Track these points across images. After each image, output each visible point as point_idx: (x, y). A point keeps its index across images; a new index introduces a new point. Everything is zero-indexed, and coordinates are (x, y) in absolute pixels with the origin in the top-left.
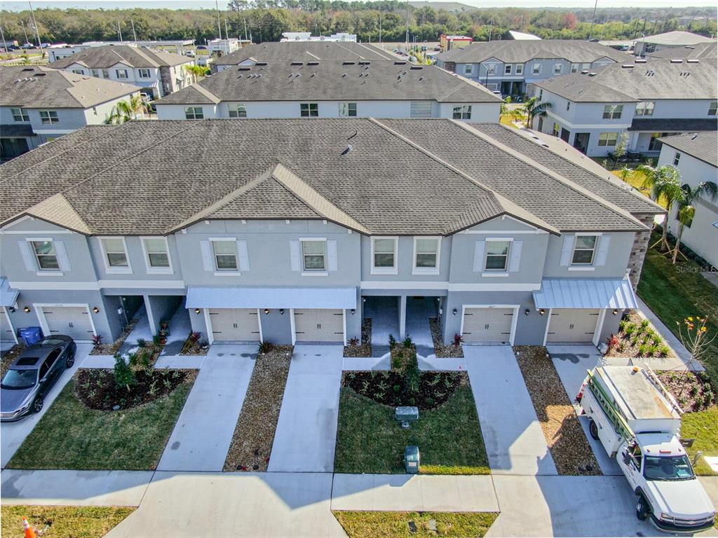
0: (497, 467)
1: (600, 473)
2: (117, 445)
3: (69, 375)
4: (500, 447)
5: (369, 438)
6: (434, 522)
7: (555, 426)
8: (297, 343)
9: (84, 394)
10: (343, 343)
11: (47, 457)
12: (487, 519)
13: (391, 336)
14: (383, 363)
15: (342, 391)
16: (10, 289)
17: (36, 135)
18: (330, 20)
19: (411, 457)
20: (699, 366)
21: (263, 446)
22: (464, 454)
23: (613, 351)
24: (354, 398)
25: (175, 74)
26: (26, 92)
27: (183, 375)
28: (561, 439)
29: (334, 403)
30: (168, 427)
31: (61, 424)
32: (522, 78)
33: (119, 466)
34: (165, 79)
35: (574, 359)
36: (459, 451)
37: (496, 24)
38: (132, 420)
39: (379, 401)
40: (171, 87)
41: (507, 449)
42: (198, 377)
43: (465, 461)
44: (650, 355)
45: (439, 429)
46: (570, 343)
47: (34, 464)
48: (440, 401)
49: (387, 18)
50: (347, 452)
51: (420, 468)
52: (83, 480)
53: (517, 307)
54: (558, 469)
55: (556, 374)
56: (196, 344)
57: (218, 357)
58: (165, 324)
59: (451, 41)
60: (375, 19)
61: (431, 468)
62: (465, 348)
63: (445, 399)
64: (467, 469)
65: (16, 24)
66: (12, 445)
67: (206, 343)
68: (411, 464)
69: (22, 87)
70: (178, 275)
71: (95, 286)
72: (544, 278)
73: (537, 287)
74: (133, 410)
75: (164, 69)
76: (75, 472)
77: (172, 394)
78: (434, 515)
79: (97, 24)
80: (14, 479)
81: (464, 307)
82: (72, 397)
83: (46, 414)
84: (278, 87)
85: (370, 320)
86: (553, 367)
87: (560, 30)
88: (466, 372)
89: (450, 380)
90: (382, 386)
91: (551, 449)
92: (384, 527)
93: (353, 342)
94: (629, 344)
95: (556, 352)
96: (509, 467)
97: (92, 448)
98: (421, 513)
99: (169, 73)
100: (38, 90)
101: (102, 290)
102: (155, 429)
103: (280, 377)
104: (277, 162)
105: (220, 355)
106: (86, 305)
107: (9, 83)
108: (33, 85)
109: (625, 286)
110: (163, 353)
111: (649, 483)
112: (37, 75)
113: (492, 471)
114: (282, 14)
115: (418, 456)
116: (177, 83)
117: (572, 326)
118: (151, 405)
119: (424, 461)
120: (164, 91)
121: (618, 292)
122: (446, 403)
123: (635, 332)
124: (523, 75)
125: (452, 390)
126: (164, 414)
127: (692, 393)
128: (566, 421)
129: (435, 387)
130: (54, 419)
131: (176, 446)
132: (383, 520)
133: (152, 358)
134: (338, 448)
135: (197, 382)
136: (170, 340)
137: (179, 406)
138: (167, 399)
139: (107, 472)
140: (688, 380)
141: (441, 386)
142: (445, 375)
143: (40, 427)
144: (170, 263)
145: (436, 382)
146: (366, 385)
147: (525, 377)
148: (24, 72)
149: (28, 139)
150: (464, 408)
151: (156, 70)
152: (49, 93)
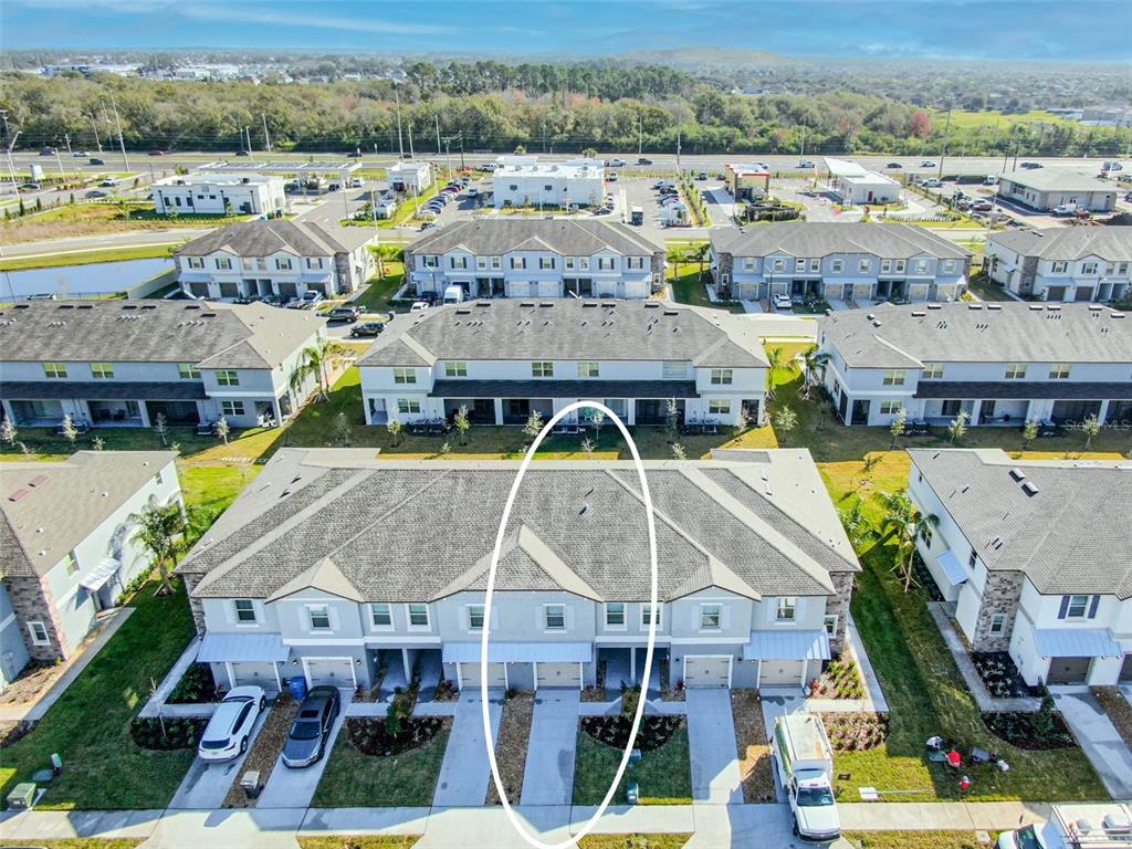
0: (698, 798)
1: (776, 802)
2: (397, 787)
3: (339, 723)
4: (703, 782)
5: (600, 777)
6: (645, 840)
7: (750, 763)
8: (539, 688)
9: (358, 742)
10: (579, 688)
11: (342, 797)
12: (684, 838)
13: (622, 682)
14: (614, 707)
15: (578, 735)
16: (282, 646)
17: (209, 398)
18: (565, 117)
19: (631, 792)
20: (884, 708)
21: (515, 785)
22: (673, 789)
23: (817, 693)
24: (589, 742)
25: (354, 261)
26: (194, 341)
27: (440, 721)
28: (753, 774)
29: (571, 747)
30: (436, 770)
31: (345, 769)
32: (819, 276)
33: (401, 803)
34: (341, 268)
35: (780, 701)
36: (670, 786)
37: (813, 126)
38: (404, 764)
39: (609, 743)
40: (349, 279)
41: (708, 783)
42: (454, 723)
43: (674, 794)
44: (848, 696)
45: (657, 767)
46: (780, 686)
47: (331, 804)
48: (660, 743)
49: (651, 116)
50: (582, 788)
51: (639, 800)
52: (375, 815)
53: (731, 657)
54: (745, 798)
55: (762, 716)
56: (447, 690)
57: (469, 704)
58: (417, 671)
59: (740, 176)
60: (634, 118)
61: (647, 800)
62: (687, 692)
63: (665, 741)
64: (674, 800)
65: (79, 114)
66: (309, 788)
67: (457, 690)
68: (631, 797)
69: (188, 333)
70: (436, 632)
71: (360, 642)
72: (752, 631)
73: (747, 640)
74: (403, 756)
75: (341, 257)
76: (368, 809)
77: (434, 740)
78: (645, 836)
79: (209, 118)
80: (320, 815)
81: (685, 657)
82: (347, 745)
83: (329, 761)
84: (505, 339)
85: (605, 662)
86: (761, 710)
87: (906, 137)
88: (685, 716)
89: (670, 724)
90: (613, 730)
91: (742, 783)
92: (610, 845)
93: (588, 688)
94: (833, 685)
95: (767, 695)
96: (707, 797)
97: (376, 788)
98: (636, 835)
99: (347, 261)
100: (209, 339)
101: (366, 644)
102: (424, 772)
103: (525, 722)
104: (522, 523)
105: (471, 701)
106: (350, 659)
107: (170, 327)
108: (201, 331)
109: (822, 638)
110: (418, 700)
111: (799, 808)
112: (204, 315)
113: (694, 801)
114: (494, 108)
115: (637, 791)
116: (357, 272)
117: (781, 671)
118: (416, 751)
119: (642, 795)
120: (340, 283)
121: (816, 644)
122: (665, 745)
123: (842, 672)
124: (820, 273)
125: (671, 733)
126: (430, 759)
127: (870, 733)
128: (761, 759)
129: (656, 731)
130: (338, 765)
131: (444, 786)
132: (609, 840)
133: (409, 705)
134: (575, 785)
135: (453, 728)
136: (423, 686)
137: (441, 750)
138: (429, 744)
139: (392, 809)
140: (870, 721)
141: (662, 730)
142: (667, 719)
143: (328, 772)
144: (429, 622)
145: (658, 726)
146: (599, 729)
147: (735, 720)
148: (188, 311)
149: (199, 403)
150: (679, 749)
151: (331, 259)
152: (225, 345)
